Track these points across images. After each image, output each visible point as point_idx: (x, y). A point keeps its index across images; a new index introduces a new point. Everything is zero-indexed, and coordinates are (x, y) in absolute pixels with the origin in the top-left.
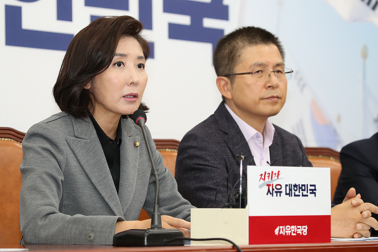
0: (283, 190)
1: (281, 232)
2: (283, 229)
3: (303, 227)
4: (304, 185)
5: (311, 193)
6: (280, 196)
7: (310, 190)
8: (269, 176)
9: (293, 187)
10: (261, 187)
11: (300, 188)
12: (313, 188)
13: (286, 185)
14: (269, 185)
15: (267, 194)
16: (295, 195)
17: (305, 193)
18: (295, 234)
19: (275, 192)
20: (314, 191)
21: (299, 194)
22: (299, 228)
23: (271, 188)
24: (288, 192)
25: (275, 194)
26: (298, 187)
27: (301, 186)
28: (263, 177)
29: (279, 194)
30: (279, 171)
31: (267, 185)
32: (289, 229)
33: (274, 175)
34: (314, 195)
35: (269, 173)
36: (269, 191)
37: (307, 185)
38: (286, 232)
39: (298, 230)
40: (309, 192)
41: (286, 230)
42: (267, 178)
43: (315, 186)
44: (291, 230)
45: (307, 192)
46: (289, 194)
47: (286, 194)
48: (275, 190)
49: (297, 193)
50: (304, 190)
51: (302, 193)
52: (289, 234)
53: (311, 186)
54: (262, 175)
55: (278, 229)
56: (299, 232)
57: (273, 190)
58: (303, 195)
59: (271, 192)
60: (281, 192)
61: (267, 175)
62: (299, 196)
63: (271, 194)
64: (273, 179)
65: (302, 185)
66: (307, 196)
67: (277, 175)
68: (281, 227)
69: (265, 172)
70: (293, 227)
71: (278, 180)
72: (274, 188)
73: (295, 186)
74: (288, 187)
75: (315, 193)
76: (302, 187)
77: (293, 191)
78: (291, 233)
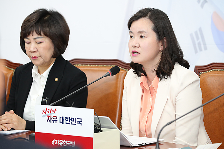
0: (58, 119)
1: (56, 143)
2: (57, 141)
3: (72, 142)
4: (73, 118)
5: (78, 123)
6: (56, 123)
7: (77, 121)
8: (49, 111)
9: (65, 119)
10: (43, 116)
11: (70, 120)
12: (80, 120)
13: (60, 117)
14: (48, 116)
15: (47, 121)
16: (66, 123)
17: (73, 123)
18: (66, 146)
19: (53, 120)
20: (80, 122)
21: (69, 123)
22: (69, 143)
23: (50, 118)
24: (61, 121)
25: (52, 122)
26: (69, 119)
27: (70, 119)
28: (45, 111)
29: (55, 122)
30: (56, 109)
31: (47, 116)
32: (62, 142)
33: (52, 111)
34: (80, 124)
35: (49, 110)
36: (48, 119)
37: (75, 118)
38: (60, 143)
39: (68, 144)
40: (76, 122)
41: (59, 142)
42: (47, 112)
43: (81, 119)
44: (63, 143)
45: (75, 122)
46: (62, 122)
47: (60, 122)
48: (53, 119)
49: (68, 122)
50: (73, 121)
51: (72, 123)
52: (62, 145)
53: (78, 119)
54: (44, 110)
55: (54, 141)
56: (69, 144)
57: (51, 119)
58: (72, 124)
59: (50, 120)
60: (57, 121)
61: (47, 111)
62: (69, 124)
63: (50, 121)
64: (51, 113)
65: (72, 118)
66: (75, 124)
67: (54, 111)
68: (56, 140)
69: (47, 109)
70: (64, 141)
71: (55, 114)
72: (52, 118)
73: (67, 118)
74: (61, 119)
75: (81, 123)
76: (72, 119)
77: (65, 121)
78: (63, 145)
